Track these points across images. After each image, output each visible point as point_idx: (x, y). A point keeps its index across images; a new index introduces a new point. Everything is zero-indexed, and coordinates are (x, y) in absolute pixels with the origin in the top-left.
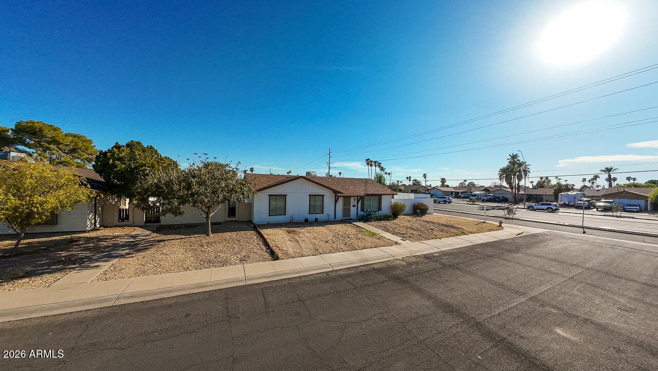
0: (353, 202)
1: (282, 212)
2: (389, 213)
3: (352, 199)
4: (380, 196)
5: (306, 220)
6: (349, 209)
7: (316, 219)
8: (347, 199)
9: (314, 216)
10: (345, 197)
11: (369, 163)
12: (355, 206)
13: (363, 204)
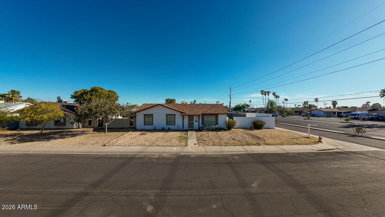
0: (195, 118)
1: (152, 124)
2: (224, 126)
3: (195, 117)
4: (217, 115)
5: (163, 128)
6: (193, 123)
7: (169, 128)
8: (191, 117)
9: (168, 126)
10: (189, 116)
11: (263, 93)
12: (197, 122)
13: (203, 120)
